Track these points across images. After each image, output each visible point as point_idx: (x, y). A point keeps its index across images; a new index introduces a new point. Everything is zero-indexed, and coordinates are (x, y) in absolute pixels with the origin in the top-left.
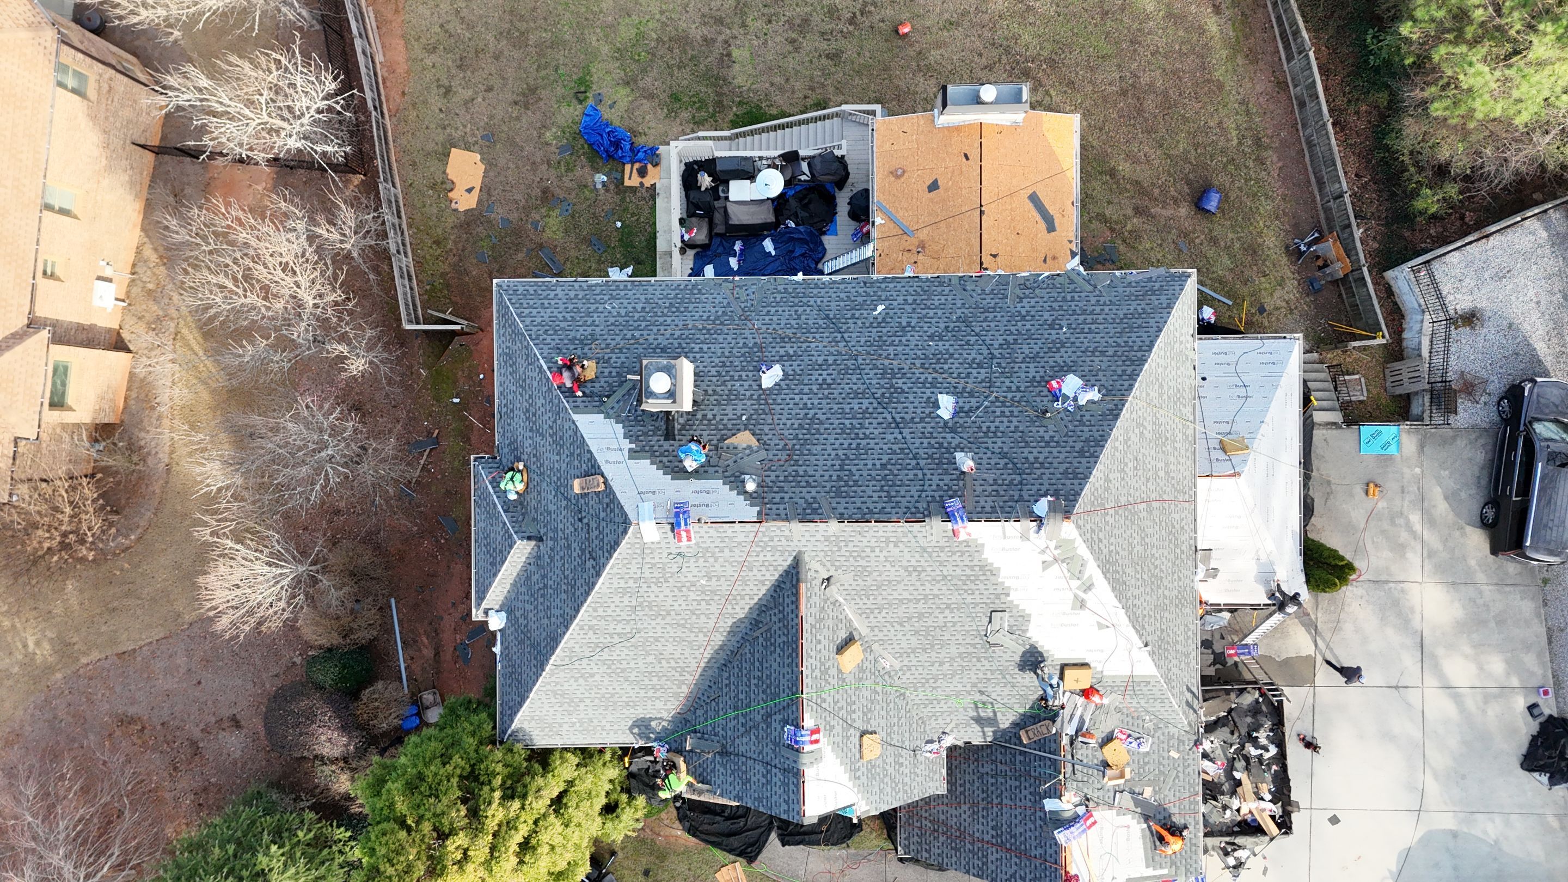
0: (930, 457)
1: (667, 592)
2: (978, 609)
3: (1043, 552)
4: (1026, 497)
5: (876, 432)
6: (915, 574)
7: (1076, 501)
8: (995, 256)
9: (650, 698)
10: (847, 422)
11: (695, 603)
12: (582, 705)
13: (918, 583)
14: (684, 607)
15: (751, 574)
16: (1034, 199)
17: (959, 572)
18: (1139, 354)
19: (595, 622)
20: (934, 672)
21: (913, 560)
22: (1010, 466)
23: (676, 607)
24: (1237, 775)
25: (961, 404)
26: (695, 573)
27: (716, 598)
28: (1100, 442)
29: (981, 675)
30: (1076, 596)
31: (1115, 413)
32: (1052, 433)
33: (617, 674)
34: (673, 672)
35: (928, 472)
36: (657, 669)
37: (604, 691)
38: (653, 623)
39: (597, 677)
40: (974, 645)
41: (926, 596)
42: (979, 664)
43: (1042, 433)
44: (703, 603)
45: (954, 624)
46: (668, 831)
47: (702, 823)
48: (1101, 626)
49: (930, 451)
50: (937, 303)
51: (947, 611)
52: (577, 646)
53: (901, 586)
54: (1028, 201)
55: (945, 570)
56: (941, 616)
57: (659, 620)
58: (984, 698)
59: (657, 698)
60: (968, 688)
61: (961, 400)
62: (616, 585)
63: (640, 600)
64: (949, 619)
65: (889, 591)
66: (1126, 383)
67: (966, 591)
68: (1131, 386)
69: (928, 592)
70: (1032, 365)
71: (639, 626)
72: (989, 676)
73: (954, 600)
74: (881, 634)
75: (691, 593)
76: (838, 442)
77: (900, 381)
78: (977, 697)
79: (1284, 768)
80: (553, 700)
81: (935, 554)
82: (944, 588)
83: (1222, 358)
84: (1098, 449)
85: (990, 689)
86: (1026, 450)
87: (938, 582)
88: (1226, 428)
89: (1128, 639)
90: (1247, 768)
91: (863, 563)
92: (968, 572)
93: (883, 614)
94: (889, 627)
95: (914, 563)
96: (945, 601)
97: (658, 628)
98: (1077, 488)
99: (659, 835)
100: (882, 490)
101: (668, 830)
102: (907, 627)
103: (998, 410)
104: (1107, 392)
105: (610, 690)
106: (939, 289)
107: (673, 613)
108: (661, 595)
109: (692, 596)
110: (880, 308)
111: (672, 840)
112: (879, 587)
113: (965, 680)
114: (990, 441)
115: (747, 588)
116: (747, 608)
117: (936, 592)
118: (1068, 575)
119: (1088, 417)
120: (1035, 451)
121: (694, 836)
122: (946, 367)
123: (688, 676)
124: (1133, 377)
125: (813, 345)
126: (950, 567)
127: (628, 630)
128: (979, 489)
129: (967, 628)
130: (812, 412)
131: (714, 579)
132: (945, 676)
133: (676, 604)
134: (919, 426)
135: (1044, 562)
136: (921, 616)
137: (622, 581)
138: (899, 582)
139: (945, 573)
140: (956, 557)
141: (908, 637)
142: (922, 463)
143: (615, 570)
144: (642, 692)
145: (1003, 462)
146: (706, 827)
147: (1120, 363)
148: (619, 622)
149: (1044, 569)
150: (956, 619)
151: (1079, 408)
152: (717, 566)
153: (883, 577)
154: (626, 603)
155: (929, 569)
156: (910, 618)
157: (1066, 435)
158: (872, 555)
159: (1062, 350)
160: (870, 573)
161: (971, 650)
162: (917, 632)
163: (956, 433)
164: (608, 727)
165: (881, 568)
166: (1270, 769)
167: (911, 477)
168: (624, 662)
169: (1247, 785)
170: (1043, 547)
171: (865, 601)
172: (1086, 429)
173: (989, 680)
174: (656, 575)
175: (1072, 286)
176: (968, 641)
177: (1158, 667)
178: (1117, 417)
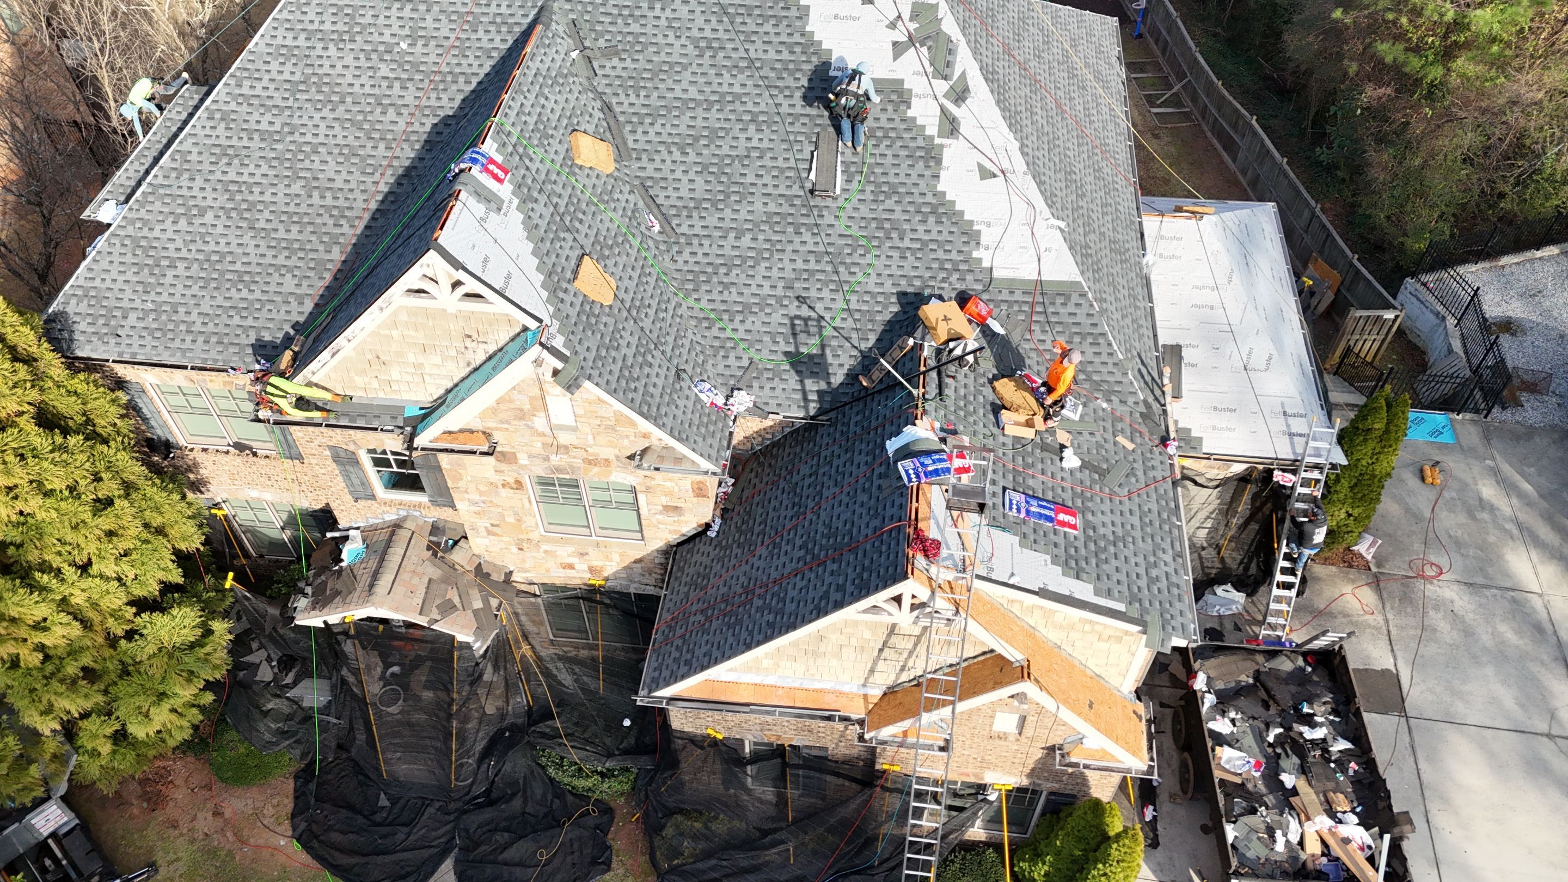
1: (349, 60)
2: (797, 127)
3: (893, 26)
6: (709, 53)
9: (277, 268)
11: (385, 84)
12: (170, 273)
13: (712, 72)
14: (367, 90)
15: (474, 37)
17: (772, 55)
19: (233, 106)
20: (728, 251)
21: (707, 28)
23: (357, 89)
24: (1288, 780)
26: (395, 29)
27: (418, 77)
29: (800, 265)
30: (943, 110)
33: (240, 212)
34: (326, 218)
36: (303, 209)
37: (212, 247)
38: (317, 116)
39: (209, 218)
40: (789, 199)
41: (723, 95)
42: (797, 239)
44: (397, 85)
45: (762, 154)
46: (261, 838)
47: (330, 829)
48: (986, 174)
51: (752, 128)
52: (195, 150)
53: (687, 75)
55: (752, 49)
56: (743, 136)
57: (326, 112)
58: (805, 312)
59: (290, 270)
60: (780, 292)
62: (279, 41)
63: (309, 71)
64: (755, 143)
65: (670, 83)
67: (781, 90)
69: (725, 88)
71: (296, 121)
72: (812, 265)
73: (763, 107)
74: (650, 167)
75: (383, 66)
78: (793, 310)
79: (1370, 764)
80: (129, 259)
81: (739, 20)
82: (750, 83)
85: (813, 293)
87: (741, 71)
89: (1029, 203)
90: (1303, 770)
91: (635, 28)
92: (786, 55)
93: (657, 127)
94: (665, 154)
95: (708, 33)
96: (750, 107)
97: (323, 125)
99: (244, 842)
101: (267, 834)
102: (692, 157)
105: (222, 248)
107: (349, 99)
108: (339, 65)
109: (384, 70)
111: (265, 853)
112: (655, 73)
113: (775, 273)
115: (464, 62)
116: (459, 97)
117: (737, 89)
118: (930, 70)
121: (306, 847)
123: (346, 229)
126: (759, 45)
127: (277, 127)
129: (780, 163)
131: (420, 43)
132: (744, 259)
133: (357, 82)
135: (895, 44)
136: (714, 135)
137: (290, 35)
138: (685, 67)
139: (753, 55)
140: (768, 27)
141: (691, 175)
143: (285, 14)
144: (271, 253)
146: (335, 837)
148: (268, 109)
149: (896, 57)
150: (765, 144)
152: (429, 23)
153: (663, 57)
154: (287, 76)
155: (729, 46)
156: (696, 139)
158: (650, 14)
160: (645, 46)
161: (786, 209)
162: (705, 167)
164: (198, 327)
165: (660, 39)
166: (1344, 771)
168: (256, 190)
169: (1308, 795)
170: (893, 16)
171: (633, 99)
173: (811, 272)
174: (340, 27)
176: (782, 190)
177: (1082, 273)
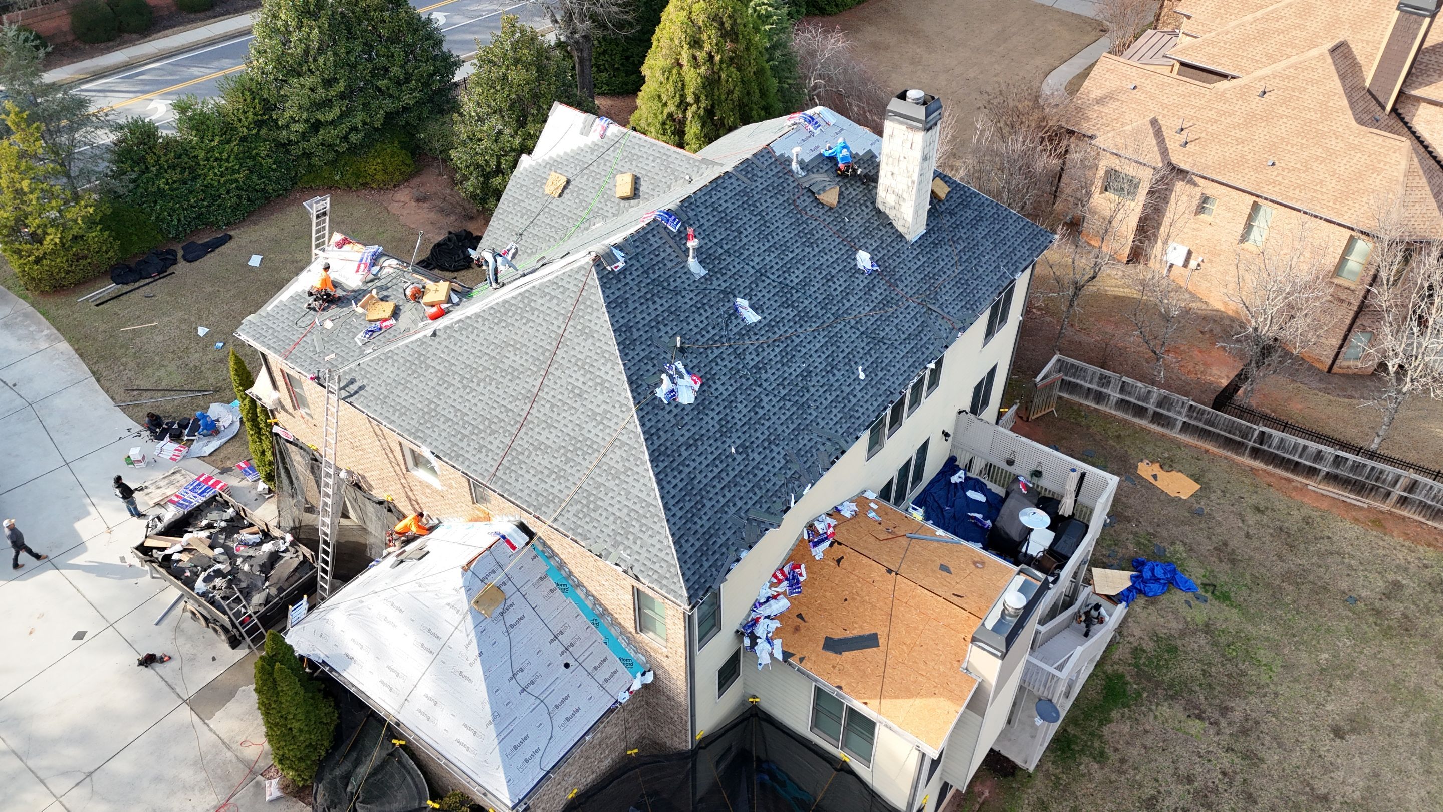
0: (719, 258)
4: (634, 261)
5: (768, 259)
7: (600, 279)
8: (839, 561)
10: (791, 255)
16: (871, 641)
18: (662, 465)
22: (666, 284)
25: (739, 321)
28: (625, 347)
31: (634, 383)
32: (662, 334)
35: (710, 244)
43: (668, 329)
49: (724, 263)
50: (835, 411)
54: (873, 631)
61: (742, 325)
66: (648, 424)
68: (643, 425)
70: (726, 394)
76: (781, 234)
77: (792, 314)
83: (566, 710)
84: (620, 340)
86: (666, 305)
88: (511, 618)
98: (608, 292)
100: (724, 211)
103: (713, 332)
104: (655, 403)
106: (845, 426)
110: (862, 376)
114: (696, 299)
119: (649, 367)
120: (661, 309)
122: (777, 350)
124: (649, 436)
125: (868, 309)
128: (669, 250)
130: (817, 250)
134: (748, 282)
142: (720, 251)
145: (673, 285)
147: (669, 444)
151: (663, 371)
157: (651, 338)
159: (718, 427)
163: (722, 291)
167: (717, 234)
172: (642, 354)
175: (765, 506)
178: (631, 383)
